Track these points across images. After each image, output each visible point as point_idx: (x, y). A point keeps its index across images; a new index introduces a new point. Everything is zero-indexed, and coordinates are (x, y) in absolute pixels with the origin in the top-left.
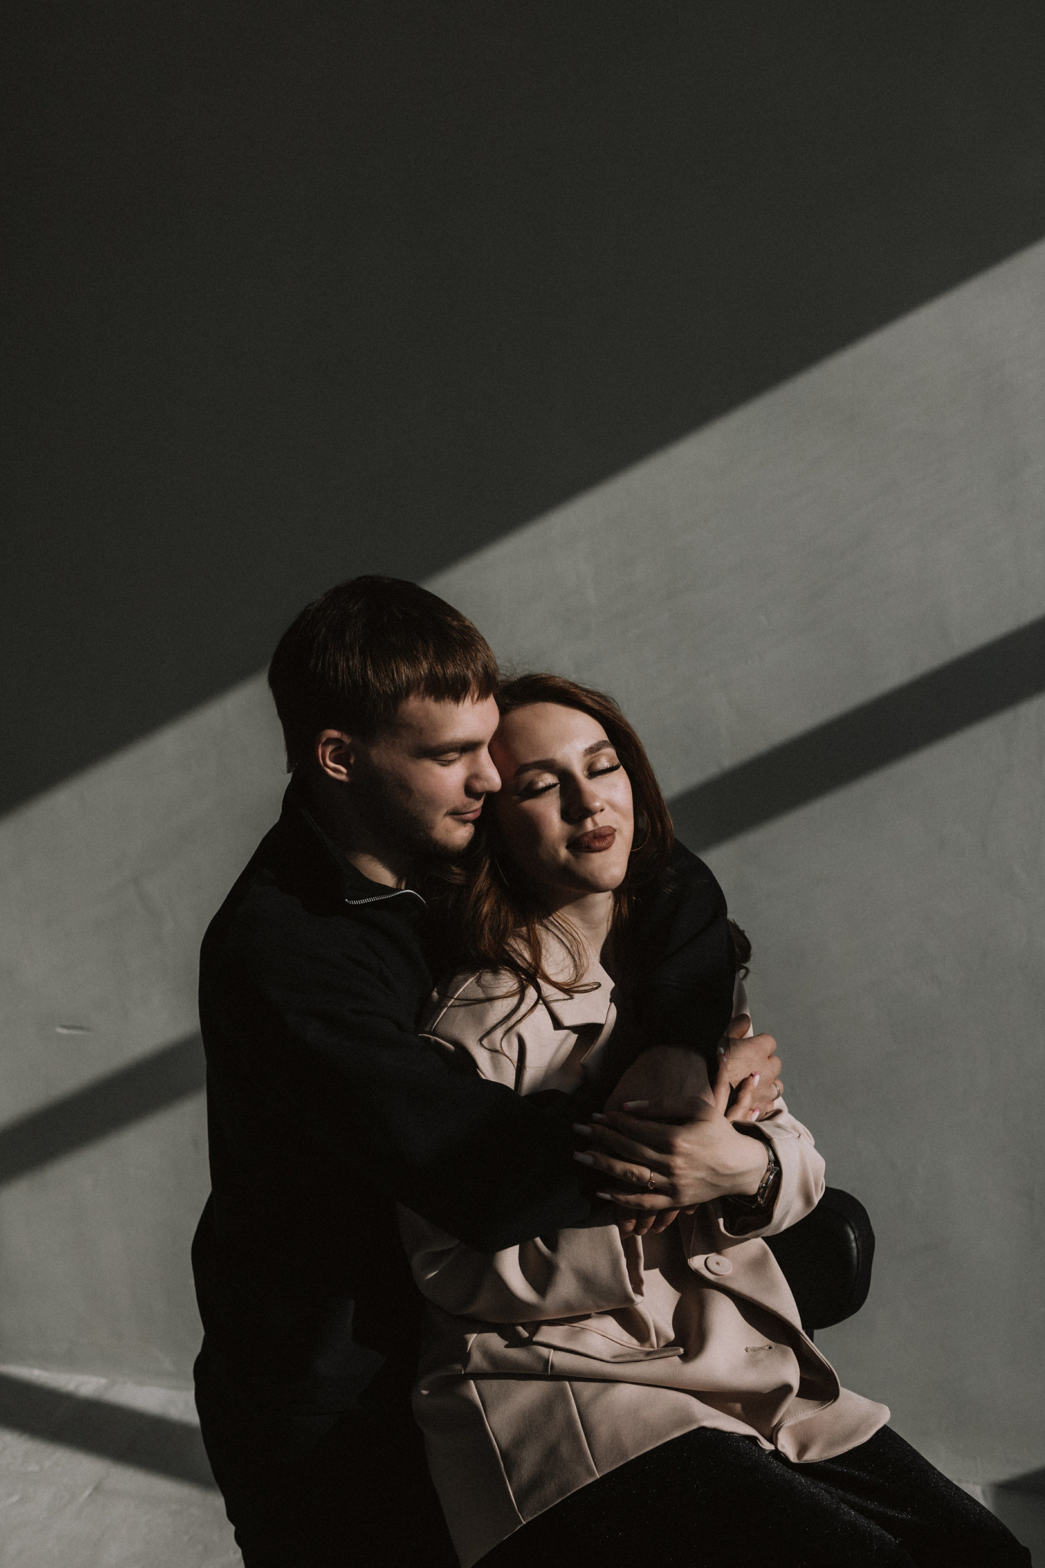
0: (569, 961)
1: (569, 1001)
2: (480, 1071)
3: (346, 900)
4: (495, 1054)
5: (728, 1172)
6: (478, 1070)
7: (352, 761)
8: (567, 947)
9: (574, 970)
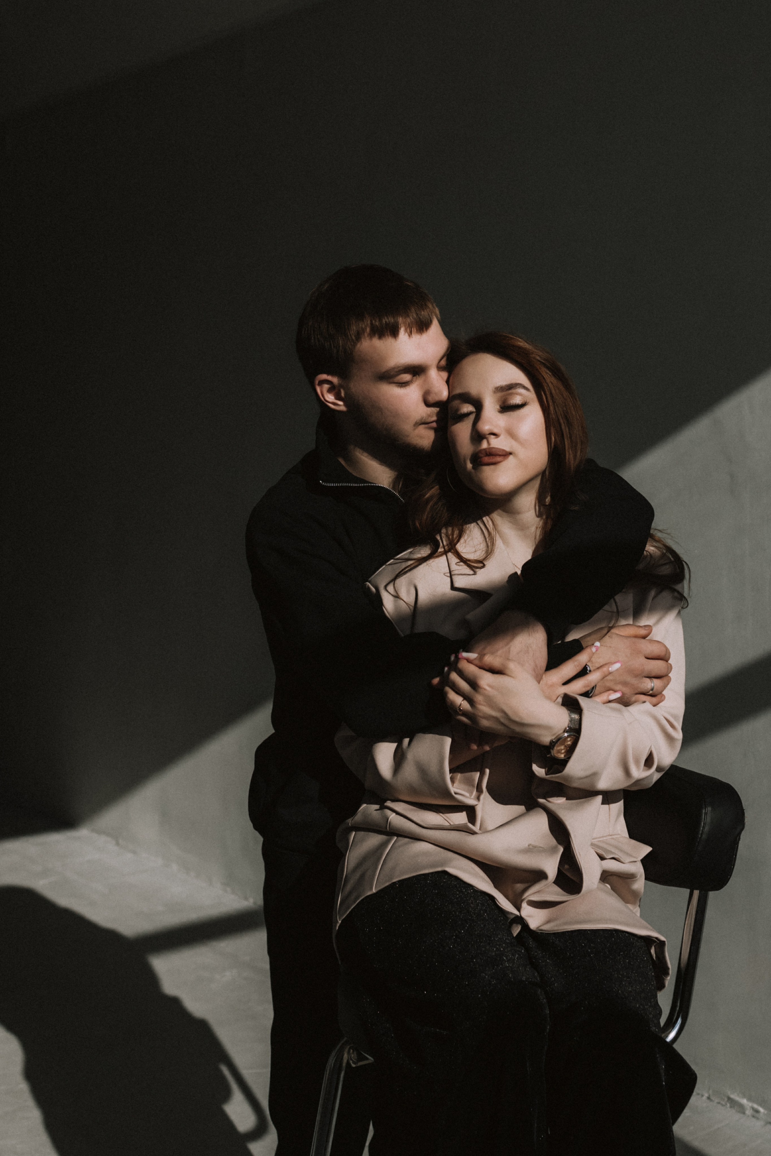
0: (483, 546)
1: (473, 576)
2: (384, 607)
3: (321, 482)
4: (396, 599)
5: (517, 719)
6: (383, 607)
7: (343, 395)
8: (485, 537)
9: (485, 553)
